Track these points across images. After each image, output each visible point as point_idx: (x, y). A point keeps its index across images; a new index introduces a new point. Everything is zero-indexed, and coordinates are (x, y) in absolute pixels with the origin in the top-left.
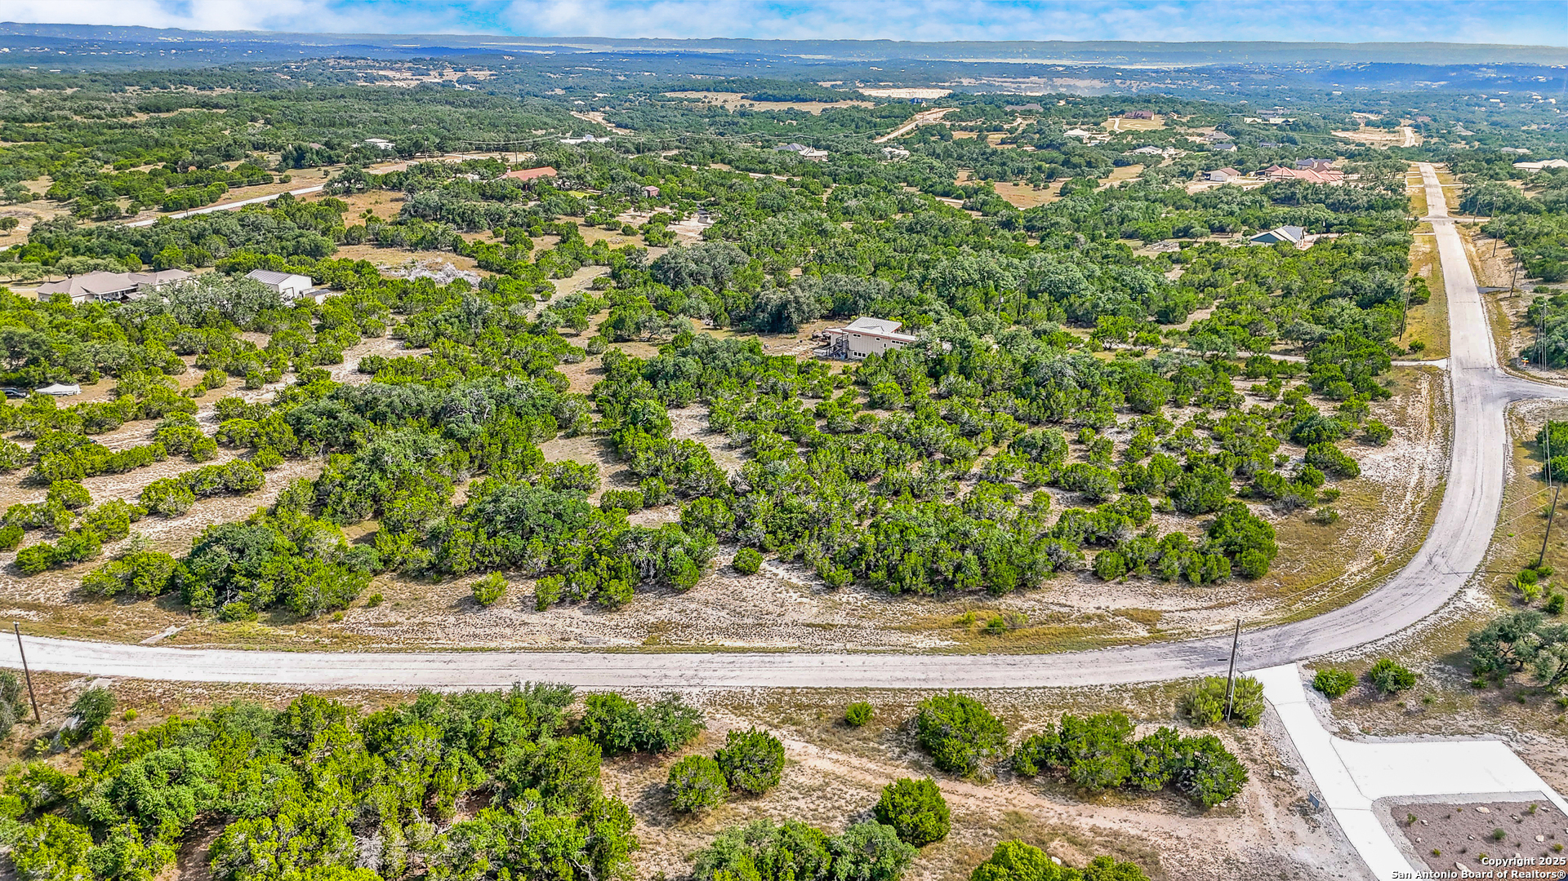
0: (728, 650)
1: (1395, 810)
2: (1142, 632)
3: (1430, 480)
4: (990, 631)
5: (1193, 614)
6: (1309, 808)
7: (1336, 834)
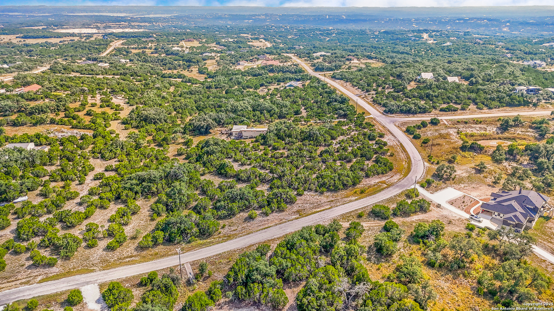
0: (318, 212)
1: (449, 202)
2: (385, 186)
3: (399, 144)
4: (362, 192)
5: (389, 180)
6: (439, 206)
7: (445, 209)
